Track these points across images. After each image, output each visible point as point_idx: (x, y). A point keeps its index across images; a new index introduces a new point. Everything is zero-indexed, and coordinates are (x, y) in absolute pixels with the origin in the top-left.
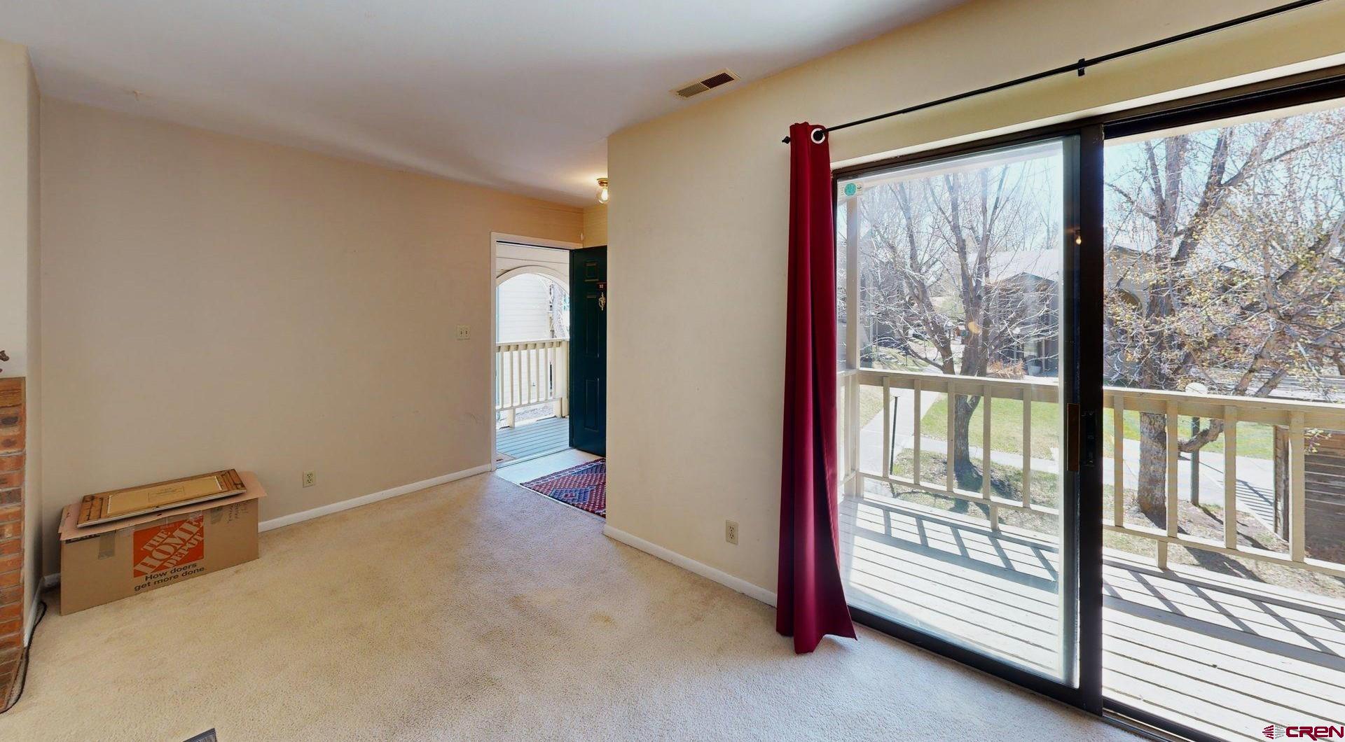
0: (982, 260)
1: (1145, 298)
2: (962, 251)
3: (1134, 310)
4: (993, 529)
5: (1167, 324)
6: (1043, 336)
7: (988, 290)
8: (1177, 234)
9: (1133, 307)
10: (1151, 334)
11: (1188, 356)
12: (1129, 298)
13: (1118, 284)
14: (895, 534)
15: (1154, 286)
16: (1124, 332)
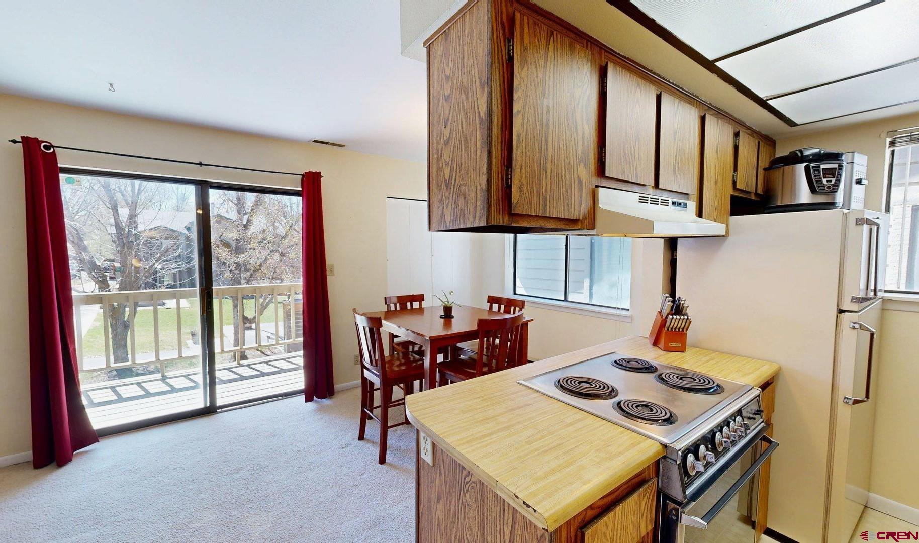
0: (132, 216)
1: (234, 245)
2: (115, 208)
3: (228, 252)
4: (162, 376)
5: (242, 258)
6: (179, 268)
7: (137, 237)
8: (245, 214)
9: (228, 250)
10: (235, 263)
11: (252, 274)
12: (227, 245)
13: (220, 238)
14: (95, 401)
15: (237, 240)
16: (224, 264)
